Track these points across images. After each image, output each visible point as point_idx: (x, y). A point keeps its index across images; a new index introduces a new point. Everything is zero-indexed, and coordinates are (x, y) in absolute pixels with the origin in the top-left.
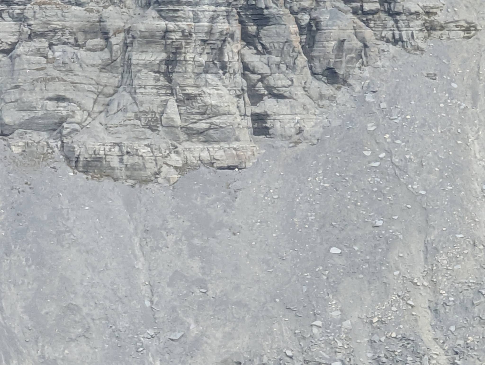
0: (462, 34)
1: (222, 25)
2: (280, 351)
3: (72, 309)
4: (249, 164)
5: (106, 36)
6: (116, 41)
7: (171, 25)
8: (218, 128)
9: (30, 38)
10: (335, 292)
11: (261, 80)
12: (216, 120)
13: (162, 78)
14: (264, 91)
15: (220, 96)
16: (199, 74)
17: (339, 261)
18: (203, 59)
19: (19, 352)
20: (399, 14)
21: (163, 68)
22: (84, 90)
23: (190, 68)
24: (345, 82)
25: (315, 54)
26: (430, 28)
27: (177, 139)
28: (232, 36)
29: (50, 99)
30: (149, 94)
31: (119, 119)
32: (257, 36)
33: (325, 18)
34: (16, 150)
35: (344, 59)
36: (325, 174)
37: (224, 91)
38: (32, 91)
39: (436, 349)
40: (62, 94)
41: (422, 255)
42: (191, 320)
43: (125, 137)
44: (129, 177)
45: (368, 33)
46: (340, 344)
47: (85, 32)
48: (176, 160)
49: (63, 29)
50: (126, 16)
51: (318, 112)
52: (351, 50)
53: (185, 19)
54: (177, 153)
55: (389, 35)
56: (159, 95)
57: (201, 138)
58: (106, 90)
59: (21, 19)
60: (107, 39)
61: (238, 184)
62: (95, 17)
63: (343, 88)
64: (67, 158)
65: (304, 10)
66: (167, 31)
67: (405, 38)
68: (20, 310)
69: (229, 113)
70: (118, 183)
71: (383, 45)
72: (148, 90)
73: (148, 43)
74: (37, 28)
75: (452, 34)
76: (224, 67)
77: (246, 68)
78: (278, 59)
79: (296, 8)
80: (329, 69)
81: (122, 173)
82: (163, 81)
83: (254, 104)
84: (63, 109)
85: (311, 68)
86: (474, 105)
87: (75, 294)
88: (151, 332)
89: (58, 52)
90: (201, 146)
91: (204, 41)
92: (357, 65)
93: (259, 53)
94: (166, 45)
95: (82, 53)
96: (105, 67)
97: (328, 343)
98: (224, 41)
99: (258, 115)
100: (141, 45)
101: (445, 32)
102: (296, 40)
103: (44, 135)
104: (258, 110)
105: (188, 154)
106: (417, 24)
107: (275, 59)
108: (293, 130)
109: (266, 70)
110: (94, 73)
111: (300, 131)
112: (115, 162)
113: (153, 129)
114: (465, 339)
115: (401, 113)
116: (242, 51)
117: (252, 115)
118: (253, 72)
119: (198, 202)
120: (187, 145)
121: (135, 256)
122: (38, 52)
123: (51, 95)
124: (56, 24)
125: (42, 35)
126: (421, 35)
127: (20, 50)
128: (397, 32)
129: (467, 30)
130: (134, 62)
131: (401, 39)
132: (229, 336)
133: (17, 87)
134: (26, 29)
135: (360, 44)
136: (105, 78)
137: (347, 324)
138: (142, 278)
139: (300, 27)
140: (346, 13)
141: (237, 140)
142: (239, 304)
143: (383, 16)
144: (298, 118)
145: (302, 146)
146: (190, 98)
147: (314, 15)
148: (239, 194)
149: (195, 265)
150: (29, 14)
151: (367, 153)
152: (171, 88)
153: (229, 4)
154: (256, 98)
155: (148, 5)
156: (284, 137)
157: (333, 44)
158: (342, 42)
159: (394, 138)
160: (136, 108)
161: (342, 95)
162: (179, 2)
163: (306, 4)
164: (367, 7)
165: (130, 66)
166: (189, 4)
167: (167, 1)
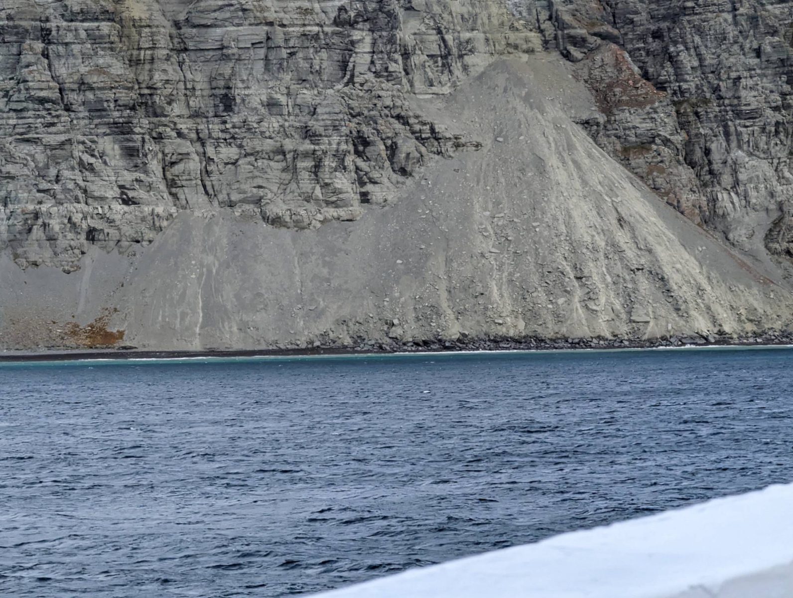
0: (474, 148)
1: (343, 147)
2: (366, 314)
3: (259, 295)
4: (358, 218)
5: (284, 154)
6: (289, 156)
7: (317, 148)
8: (342, 200)
9: (245, 156)
10: (397, 283)
11: (366, 175)
12: (340, 196)
13: (313, 175)
14: (367, 180)
15: (343, 183)
16: (331, 172)
17: (402, 267)
18: (334, 165)
19: (229, 318)
20: (440, 139)
21: (313, 170)
22: (273, 182)
23: (327, 169)
24: (411, 175)
25: (394, 160)
26: (457, 146)
27: (320, 206)
28: (349, 152)
29: (255, 187)
30: (306, 183)
31: (290, 197)
32: (364, 152)
33: (400, 142)
34: (237, 214)
35: (410, 163)
36: (397, 222)
37: (345, 181)
38: (245, 183)
39: (449, 311)
40: (261, 184)
41: (444, 263)
42: (321, 300)
43: (293, 206)
44: (295, 226)
45: (423, 149)
46: (398, 310)
47: (273, 152)
48: (320, 217)
49: (262, 151)
50: (294, 144)
51: (396, 190)
52: (414, 158)
53: (324, 144)
54: (321, 213)
55: (435, 150)
56: (311, 183)
57: (333, 205)
58: (285, 182)
59: (240, 146)
60: (285, 156)
61: (351, 229)
62: (278, 144)
63: (410, 178)
64: (264, 218)
65: (388, 138)
66: (315, 150)
67: (443, 151)
68: (231, 296)
69: (347, 192)
70: (290, 230)
71: (432, 155)
72: (306, 181)
73: (305, 157)
74: (248, 151)
75: (469, 148)
76: (345, 168)
77: (357, 169)
78: (374, 164)
79: (384, 137)
80: (401, 168)
81: (291, 225)
82: (313, 176)
83: (362, 187)
84: (261, 192)
85: (392, 168)
87: (261, 287)
88: (300, 306)
89: (260, 163)
90: (333, 209)
91: (334, 155)
92: (418, 166)
93: (364, 161)
94: (314, 158)
95: (272, 163)
96: (284, 170)
97: (392, 310)
98: (345, 155)
99: (364, 193)
100: (301, 158)
101: (465, 148)
102: (384, 154)
103: (252, 206)
104: (363, 190)
105: (326, 213)
106: (450, 144)
107: (373, 163)
108: (382, 200)
109: (368, 169)
110: (278, 173)
111: (385, 201)
112: (288, 219)
113: (308, 201)
114: (465, 305)
115: (439, 190)
116: (356, 160)
117: (360, 193)
118: (361, 171)
119: (330, 238)
120: (326, 209)
121: (295, 267)
122: (250, 163)
123: (255, 185)
124: (258, 149)
125: (252, 154)
126: (452, 149)
127: (240, 162)
128: (439, 149)
129: (477, 146)
130: (298, 167)
131: (441, 152)
132: (340, 307)
133: (238, 181)
134: (243, 152)
135: (419, 155)
136: (285, 176)
137: (403, 299)
138: (297, 278)
139: (386, 147)
140: (411, 139)
141: (352, 206)
142: (347, 290)
143: (432, 140)
144: (384, 194)
145: (387, 208)
146: (327, 185)
147: (394, 140)
148: (352, 234)
149: (325, 271)
150: (244, 144)
151: (420, 211)
152: (317, 180)
153: (347, 136)
154: (362, 184)
155: (306, 137)
156: (377, 204)
157: (403, 155)
158: (408, 154)
159: (434, 203)
160: (298, 191)
161: (409, 181)
162: (321, 135)
163: (390, 135)
164: (423, 136)
165: (296, 169)
166: (326, 136)
167: (315, 135)
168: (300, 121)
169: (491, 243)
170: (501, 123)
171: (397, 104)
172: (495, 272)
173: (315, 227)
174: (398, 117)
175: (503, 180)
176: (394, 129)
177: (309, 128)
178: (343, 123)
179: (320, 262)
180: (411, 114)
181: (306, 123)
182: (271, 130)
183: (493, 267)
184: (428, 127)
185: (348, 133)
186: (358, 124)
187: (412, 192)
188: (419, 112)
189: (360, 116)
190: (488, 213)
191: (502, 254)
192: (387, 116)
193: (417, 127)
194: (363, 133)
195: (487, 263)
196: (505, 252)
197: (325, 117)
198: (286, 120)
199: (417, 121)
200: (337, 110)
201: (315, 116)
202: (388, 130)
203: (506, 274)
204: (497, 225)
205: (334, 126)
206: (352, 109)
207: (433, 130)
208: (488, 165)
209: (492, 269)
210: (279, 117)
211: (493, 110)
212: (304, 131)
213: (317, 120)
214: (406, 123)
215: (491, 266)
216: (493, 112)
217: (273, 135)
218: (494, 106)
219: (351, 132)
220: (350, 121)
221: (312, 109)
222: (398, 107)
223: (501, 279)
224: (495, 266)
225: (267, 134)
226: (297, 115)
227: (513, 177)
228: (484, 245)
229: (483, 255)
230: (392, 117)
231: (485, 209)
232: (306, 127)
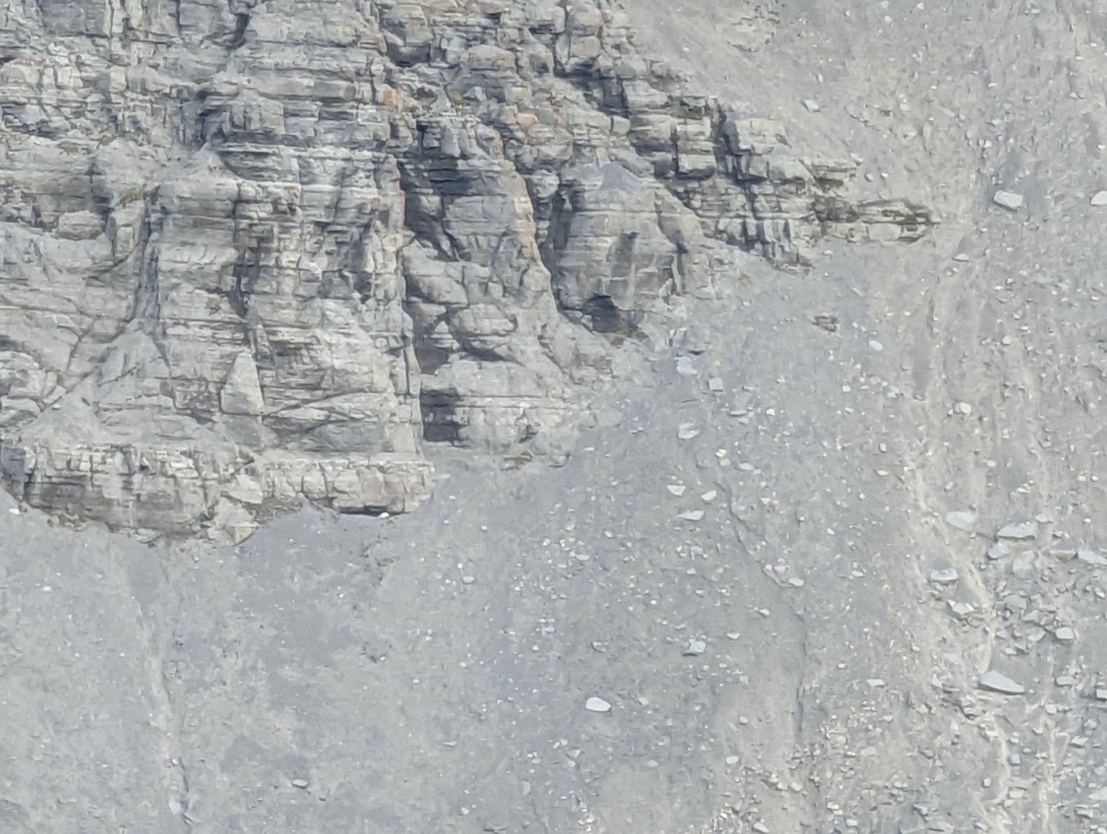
0: (897, 231)
1: (363, 192)
3: (6, 812)
4: (412, 505)
5: (102, 204)
7: (250, 188)
8: (345, 420)
10: (594, 795)
11: (446, 318)
12: (341, 403)
13: (225, 305)
14: (450, 342)
15: (353, 350)
16: (307, 299)
17: (606, 729)
18: (318, 266)
20: (758, 180)
21: (229, 281)
22: (49, 325)
23: (288, 285)
24: (632, 329)
25: (565, 263)
26: (827, 214)
27: (253, 442)
28: (385, 216)
30: (194, 339)
31: (124, 392)
32: (440, 217)
33: (592, 184)
35: (632, 277)
36: (580, 532)
37: (362, 339)
40: (2, 331)
41: (790, 721)
43: (138, 432)
44: (143, 523)
45: (688, 221)
47: (57, 195)
48: (249, 488)
49: (8, 186)
50: (149, 163)
51: (569, 393)
52: (648, 258)
53: (282, 175)
54: (253, 473)
55: (735, 226)
56: (215, 341)
57: (307, 441)
58: (98, 327)
60: (105, 212)
61: (386, 548)
62: (80, 162)
63: (628, 343)
64: (8, 476)
65: (546, 164)
66: (240, 200)
67: (769, 236)
69: (372, 389)
70: (120, 535)
71: (721, 250)
72: (194, 330)
73: (197, 224)
75: (875, 230)
76: (363, 285)
77: (413, 289)
78: (485, 272)
79: (528, 159)
80: (597, 298)
82: (226, 312)
83: (427, 369)
84: (1, 366)
85: (557, 295)
86: (919, 391)
87: (14, 778)
90: (306, 460)
91: (322, 226)
92: (661, 291)
93: (442, 256)
94: (236, 231)
95: (48, 242)
96: (99, 275)
98: (367, 227)
99: (436, 394)
100: (181, 228)
101: (859, 224)
102: (527, 231)
104: (435, 383)
105: (275, 476)
106: (798, 204)
107: (479, 271)
108: (513, 432)
109: (457, 295)
110: (73, 288)
111: (528, 434)
112: (113, 490)
113: (201, 418)
115: (755, 402)
116: (407, 252)
117: (423, 394)
118: (429, 299)
119: (297, 584)
120: (275, 456)
121: (152, 701)
126: (806, 229)
128: (751, 222)
129: (909, 222)
130: (163, 265)
131: (760, 237)
135: (670, 246)
136: (99, 299)
138: (166, 750)
139: (537, 202)
140: (639, 173)
141: (387, 448)
142: (379, 815)
143: (722, 183)
144: (524, 405)
145: (532, 469)
146: (285, 351)
147: (569, 175)
148: (389, 571)
149: (284, 725)
151: (677, 490)
152: (245, 329)
153: (380, 145)
154: (433, 357)
155: (200, 140)
156: (490, 445)
157: (609, 242)
158: (628, 239)
159: (738, 458)
160: (163, 370)
161: (626, 357)
162: (268, 136)
163: (552, 151)
164: (687, 163)
165: (154, 274)
166: (291, 141)
167: (243, 133)
168: (175, 68)
169: (985, 649)
170: (1009, 129)
171: (582, 19)
172: (1005, 777)
173: (231, 533)
174: (585, 76)
175: (1026, 378)
176: (569, 128)
177: (214, 102)
178: (365, 89)
179: (261, 685)
180: (637, 64)
181: (200, 77)
182: (49, 97)
183: (994, 755)
184: (706, 125)
185: (385, 135)
186: (421, 94)
187: (640, 408)
188: (667, 60)
189: (428, 59)
190: (967, 518)
191: (1034, 698)
192: (543, 69)
193: (662, 125)
194: (444, 135)
195: (970, 737)
196: (1047, 692)
197: (289, 57)
198: (113, 60)
199: (660, 98)
200: (342, 33)
201: (244, 51)
202: (547, 132)
203: (1051, 786)
204: (1010, 572)
205: (327, 101)
206: (398, 28)
207: (725, 141)
208: (961, 306)
209: (991, 762)
210: (85, 43)
211: (971, 66)
212: (193, 109)
213: (255, 69)
214: (616, 104)
215: (985, 749)
216: (973, 78)
217: (57, 121)
218: (980, 51)
219: (394, 133)
220: (390, 82)
221: (231, 21)
222: (585, 31)
223: (1031, 806)
224: (1004, 751)
225: (32, 115)
226: (162, 42)
227: (1071, 366)
228: (954, 658)
229: (952, 700)
230: (561, 74)
231: (956, 501)
232: (203, 95)
